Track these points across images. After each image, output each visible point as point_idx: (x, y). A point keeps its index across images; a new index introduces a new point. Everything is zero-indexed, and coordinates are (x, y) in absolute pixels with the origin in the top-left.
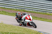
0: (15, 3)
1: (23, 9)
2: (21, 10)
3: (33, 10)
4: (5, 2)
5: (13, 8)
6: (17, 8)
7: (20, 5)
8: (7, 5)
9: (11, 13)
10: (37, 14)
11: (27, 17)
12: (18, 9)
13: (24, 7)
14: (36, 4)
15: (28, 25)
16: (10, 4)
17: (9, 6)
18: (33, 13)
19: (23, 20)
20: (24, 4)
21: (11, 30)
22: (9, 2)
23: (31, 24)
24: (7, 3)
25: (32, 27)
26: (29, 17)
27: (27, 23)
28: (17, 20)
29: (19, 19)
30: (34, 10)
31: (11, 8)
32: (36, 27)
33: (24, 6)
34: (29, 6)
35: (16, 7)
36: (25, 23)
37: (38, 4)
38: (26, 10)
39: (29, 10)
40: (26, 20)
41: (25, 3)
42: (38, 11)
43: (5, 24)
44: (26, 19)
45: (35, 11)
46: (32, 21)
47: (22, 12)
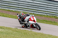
1: (55, 15)
2: (52, 16)
4: (34, 7)
5: (43, 14)
6: (47, 14)
8: (37, 10)
9: (42, 19)
12: (49, 15)
13: (56, 13)
17: (39, 12)
20: (55, 10)
24: (36, 9)
31: (41, 14)
33: (55, 12)
35: (46, 12)
41: (57, 9)
43: (34, 32)
46: (36, 23)
47: (53, 19)
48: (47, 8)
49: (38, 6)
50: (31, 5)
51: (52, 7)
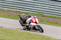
0: (32, 7)
1: (42, 13)
2: (39, 14)
3: (53, 14)
5: (29, 12)
6: (34, 12)
7: (37, 9)
8: (23, 8)
10: (57, 19)
11: (33, 20)
12: (35, 13)
13: (43, 11)
14: (56, 7)
15: (33, 30)
16: (26, 7)
17: (25, 10)
18: (53, 19)
19: (28, 23)
20: (42, 7)
21: (27, 38)
22: (25, 6)
23: (37, 28)
24: (22, 6)
25: (38, 31)
26: (35, 20)
27: (32, 26)
28: (21, 23)
29: (23, 22)
30: (55, 14)
31: (27, 12)
32: (42, 32)
33: (42, 9)
34: (48, 10)
35: (33, 10)
36: (30, 26)
37: (58, 7)
38: (45, 14)
39: (48, 15)
40: (32, 24)
41: (44, 6)
42: (59, 16)
44: (31, 22)
45: (56, 16)
46: (38, 24)
47: (40, 17)
48: (33, 6)
49: (24, 4)
50: (17, 3)
51: (39, 4)
